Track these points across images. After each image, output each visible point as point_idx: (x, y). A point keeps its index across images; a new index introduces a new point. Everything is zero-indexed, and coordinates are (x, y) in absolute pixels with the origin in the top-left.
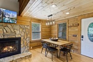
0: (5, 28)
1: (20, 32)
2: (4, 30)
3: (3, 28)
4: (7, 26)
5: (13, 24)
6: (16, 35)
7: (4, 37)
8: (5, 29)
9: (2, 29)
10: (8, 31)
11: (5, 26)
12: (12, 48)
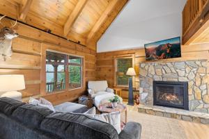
1: (186, 73)
2: (163, 70)
6: (180, 78)
7: (163, 79)
9: (160, 70)
11: (164, 66)
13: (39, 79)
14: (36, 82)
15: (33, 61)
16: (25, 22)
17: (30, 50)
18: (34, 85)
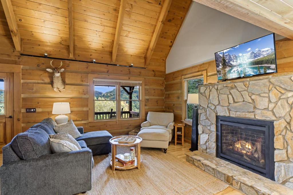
0: (232, 91)
1: (270, 101)
2: (230, 96)
3: (229, 93)
4: (235, 86)
5: (248, 79)
7: (229, 112)
8: (231, 93)
9: (226, 96)
10: (237, 99)
11: (232, 88)
12: (250, 147)
13: (87, 106)
14: (85, 109)
15: (81, 90)
16: (74, 59)
17: (79, 82)
18: (83, 111)
